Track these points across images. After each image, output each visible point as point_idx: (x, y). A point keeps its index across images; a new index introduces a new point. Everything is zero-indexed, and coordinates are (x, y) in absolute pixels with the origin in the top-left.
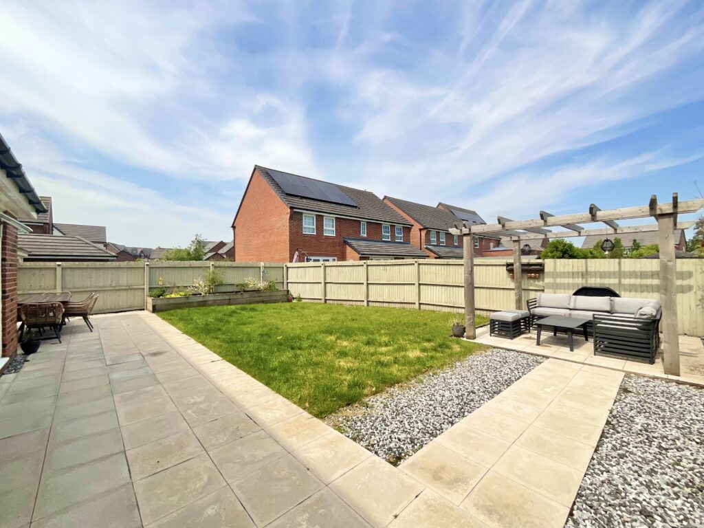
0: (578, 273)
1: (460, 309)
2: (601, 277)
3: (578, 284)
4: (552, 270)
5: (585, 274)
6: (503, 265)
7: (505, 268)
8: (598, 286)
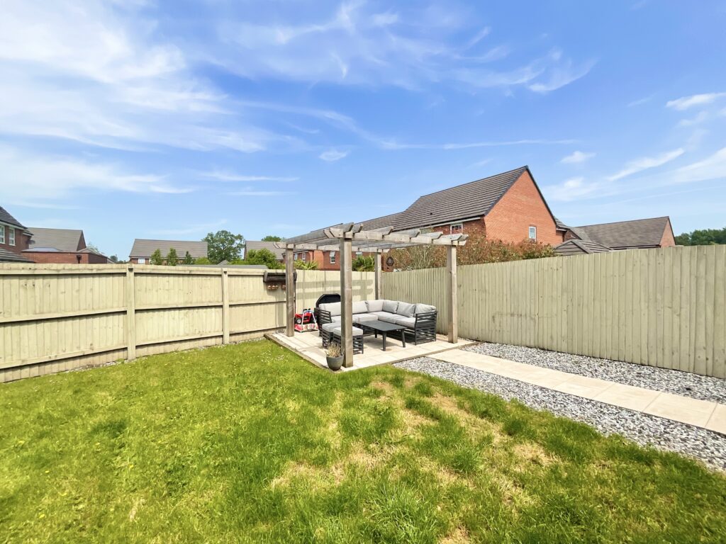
0: (320, 282)
1: (209, 340)
2: (334, 286)
3: (319, 293)
4: (302, 281)
5: (324, 284)
6: (260, 276)
7: (262, 279)
8: (332, 293)
